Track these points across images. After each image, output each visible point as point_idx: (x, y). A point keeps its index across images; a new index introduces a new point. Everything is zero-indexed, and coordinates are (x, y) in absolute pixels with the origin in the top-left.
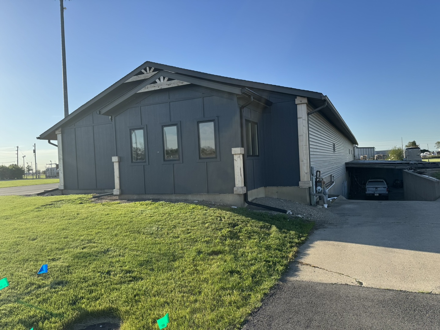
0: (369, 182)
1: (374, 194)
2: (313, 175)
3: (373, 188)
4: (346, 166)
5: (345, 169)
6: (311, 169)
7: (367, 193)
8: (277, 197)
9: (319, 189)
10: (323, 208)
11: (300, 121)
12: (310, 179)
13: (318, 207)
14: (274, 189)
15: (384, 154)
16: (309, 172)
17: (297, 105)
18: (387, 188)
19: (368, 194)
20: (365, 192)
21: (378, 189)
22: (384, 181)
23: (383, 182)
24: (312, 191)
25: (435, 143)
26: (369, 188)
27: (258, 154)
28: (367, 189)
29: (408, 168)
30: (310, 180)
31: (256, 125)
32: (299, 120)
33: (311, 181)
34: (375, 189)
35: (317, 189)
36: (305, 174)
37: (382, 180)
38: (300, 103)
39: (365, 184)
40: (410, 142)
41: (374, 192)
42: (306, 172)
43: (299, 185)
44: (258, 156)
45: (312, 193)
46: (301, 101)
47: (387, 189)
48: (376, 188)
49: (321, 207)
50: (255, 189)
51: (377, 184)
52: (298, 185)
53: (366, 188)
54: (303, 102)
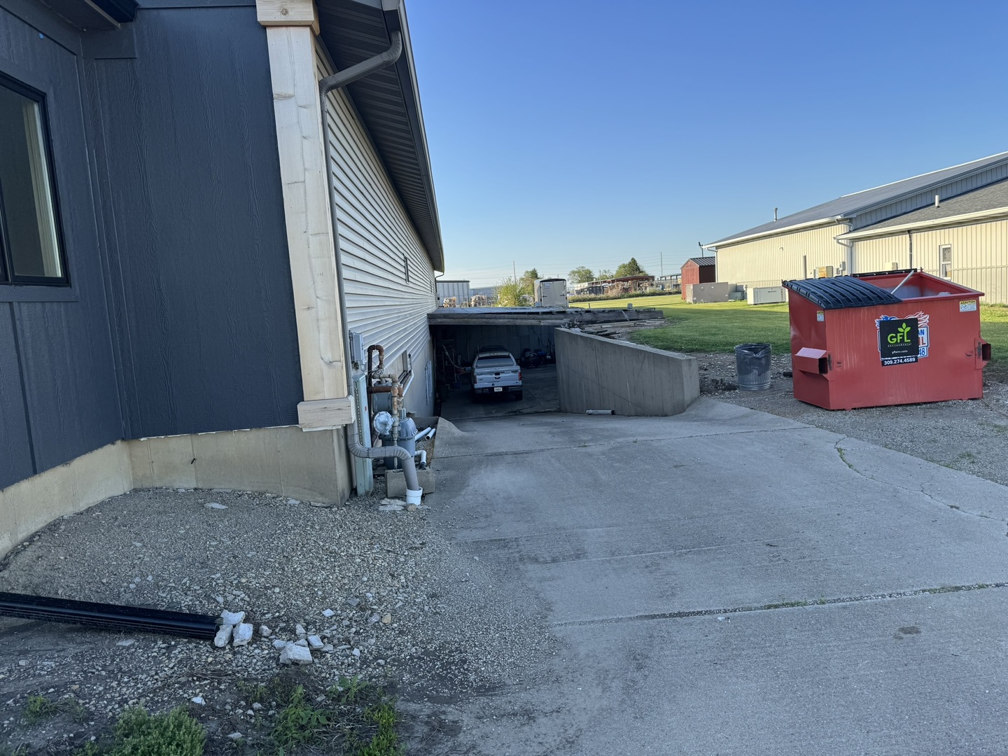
0: (480, 359)
1: (492, 389)
2: (356, 366)
3: (490, 373)
4: (429, 322)
5: (428, 330)
6: (350, 339)
7: (477, 386)
8: (194, 485)
9: (385, 424)
10: (405, 508)
11: (283, 114)
12: (348, 386)
13: (388, 509)
14: (178, 446)
15: (488, 295)
16: (343, 359)
17: (264, 28)
18: (520, 371)
19: (479, 389)
20: (473, 386)
21: (501, 375)
22: (511, 355)
23: (509, 357)
24: (357, 438)
25: (569, 273)
26: (482, 374)
27: (59, 274)
28: (477, 377)
29: (565, 323)
30: (349, 393)
31: (36, 108)
32: (278, 106)
33: (352, 398)
34: (494, 376)
35: (376, 424)
36: (325, 368)
37: (507, 354)
38: (282, 18)
39: (471, 364)
40: (527, 272)
41: (493, 385)
42: (328, 356)
43: (299, 422)
44: (65, 281)
45: (358, 446)
46: (285, 12)
47: (520, 374)
48: (497, 374)
49: (397, 505)
50: (35, 472)
51: (497, 364)
52: (293, 419)
53: (475, 374)
54: (294, 16)
